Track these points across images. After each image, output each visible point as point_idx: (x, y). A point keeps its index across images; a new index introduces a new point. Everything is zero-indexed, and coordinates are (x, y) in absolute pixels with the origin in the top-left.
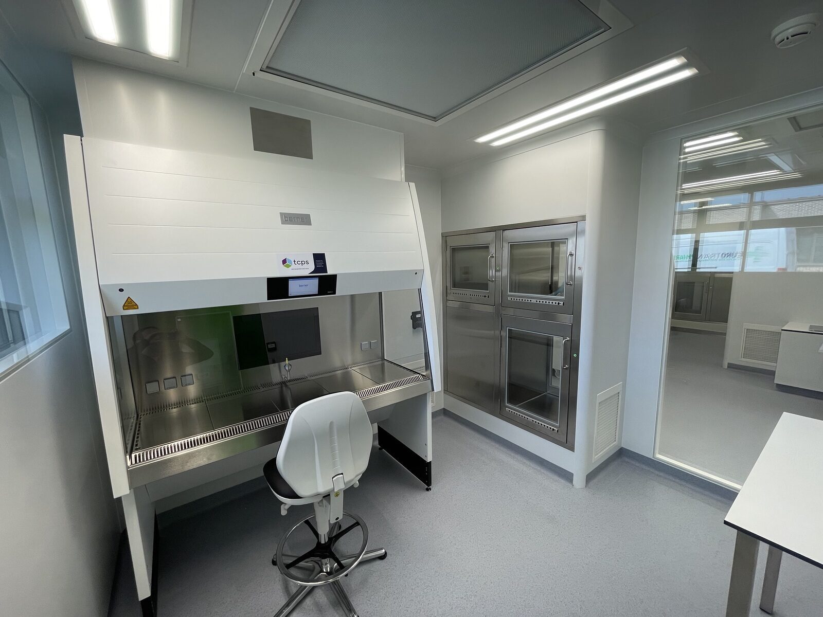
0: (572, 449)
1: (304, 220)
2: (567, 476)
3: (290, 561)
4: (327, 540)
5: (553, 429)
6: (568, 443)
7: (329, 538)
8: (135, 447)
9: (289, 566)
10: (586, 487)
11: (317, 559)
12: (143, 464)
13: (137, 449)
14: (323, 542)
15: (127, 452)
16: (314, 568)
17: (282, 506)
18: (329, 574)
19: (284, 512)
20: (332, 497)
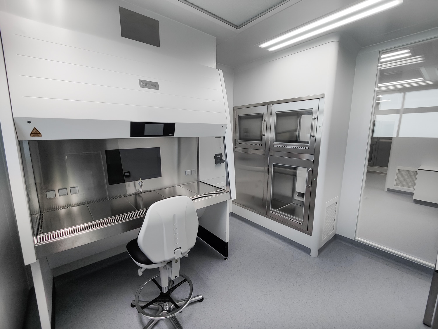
0: (310, 234)
1: (154, 86)
2: (307, 250)
3: (143, 304)
4: (167, 291)
5: (299, 223)
6: (308, 231)
7: (168, 289)
8: (39, 232)
9: (143, 308)
10: (318, 256)
11: (161, 302)
12: (45, 242)
13: (41, 233)
14: (165, 292)
15: (34, 235)
16: (159, 308)
17: (139, 270)
18: (169, 311)
19: (140, 274)
20: (173, 263)
